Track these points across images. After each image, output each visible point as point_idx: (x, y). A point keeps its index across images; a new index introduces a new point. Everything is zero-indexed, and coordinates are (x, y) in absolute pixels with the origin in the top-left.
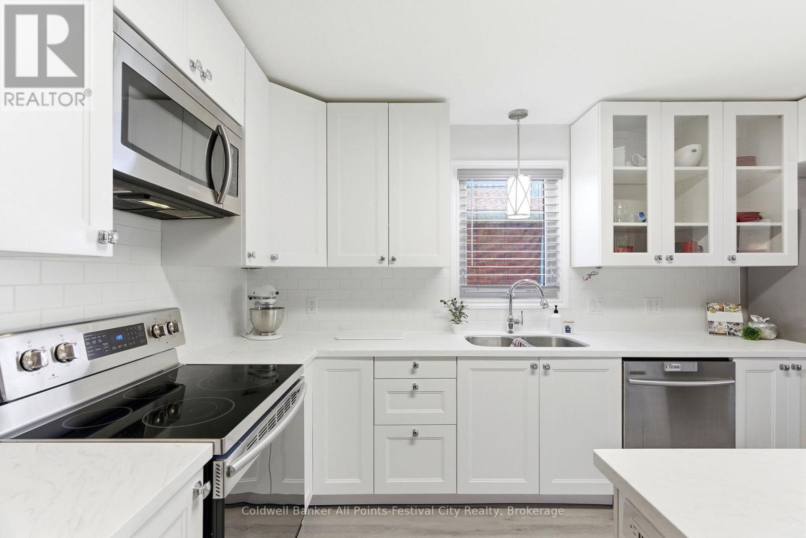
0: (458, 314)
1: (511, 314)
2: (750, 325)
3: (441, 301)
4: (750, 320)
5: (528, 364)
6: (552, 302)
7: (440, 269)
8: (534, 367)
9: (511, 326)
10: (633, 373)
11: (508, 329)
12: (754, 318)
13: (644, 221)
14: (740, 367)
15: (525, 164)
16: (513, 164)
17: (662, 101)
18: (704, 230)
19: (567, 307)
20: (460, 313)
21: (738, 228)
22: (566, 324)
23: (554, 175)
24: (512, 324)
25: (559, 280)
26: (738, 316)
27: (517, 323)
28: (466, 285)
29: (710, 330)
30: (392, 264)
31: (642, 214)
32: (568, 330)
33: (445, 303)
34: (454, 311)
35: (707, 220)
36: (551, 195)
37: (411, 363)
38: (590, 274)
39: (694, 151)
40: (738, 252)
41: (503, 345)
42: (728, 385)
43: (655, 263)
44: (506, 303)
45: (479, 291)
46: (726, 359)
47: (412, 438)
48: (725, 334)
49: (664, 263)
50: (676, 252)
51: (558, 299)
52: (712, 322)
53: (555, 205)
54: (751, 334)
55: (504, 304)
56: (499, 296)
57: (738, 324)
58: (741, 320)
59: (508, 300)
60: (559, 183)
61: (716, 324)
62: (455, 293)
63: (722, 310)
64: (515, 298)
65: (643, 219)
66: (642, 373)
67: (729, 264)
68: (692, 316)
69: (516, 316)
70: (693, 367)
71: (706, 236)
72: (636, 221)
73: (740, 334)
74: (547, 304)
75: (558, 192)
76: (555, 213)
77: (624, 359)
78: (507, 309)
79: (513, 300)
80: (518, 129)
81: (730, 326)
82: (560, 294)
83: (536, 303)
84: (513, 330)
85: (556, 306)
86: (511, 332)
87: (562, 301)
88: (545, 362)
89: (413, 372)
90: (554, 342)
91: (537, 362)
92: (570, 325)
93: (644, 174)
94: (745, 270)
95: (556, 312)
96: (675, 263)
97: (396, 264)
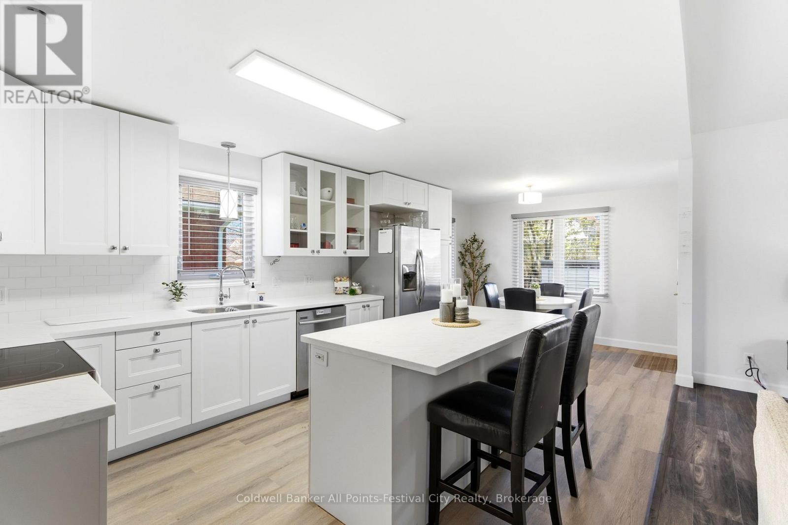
0: (177, 293)
1: (221, 291)
2: (352, 288)
3: (163, 284)
4: (352, 285)
5: (242, 321)
6: (251, 281)
7: (158, 257)
8: (246, 322)
9: (221, 299)
10: (301, 318)
11: (219, 301)
12: (354, 284)
13: (306, 229)
14: (348, 307)
15: (233, 180)
16: (224, 179)
17: (315, 160)
18: (333, 236)
19: (260, 284)
20: (180, 292)
21: (348, 236)
22: (260, 295)
23: (251, 191)
24: (222, 298)
25: (254, 265)
26: (347, 284)
27: (226, 297)
28: (182, 270)
29: (336, 292)
30: (123, 252)
31: (304, 225)
32: (261, 299)
33: (167, 285)
34: (174, 291)
35: (335, 231)
36: (248, 204)
37: (152, 333)
38: (275, 260)
39: (329, 191)
40: (347, 249)
41: (217, 312)
42: (343, 318)
43: (311, 255)
44: (217, 282)
45: (195, 274)
46: (342, 305)
47: (153, 392)
48: (342, 294)
49: (316, 254)
50: (321, 248)
51: (253, 278)
52: (336, 288)
53: (251, 212)
54: (353, 292)
55: (215, 284)
56: (212, 278)
57: (347, 288)
58: (348, 286)
59: (219, 281)
60: (254, 197)
61: (338, 289)
62: (174, 277)
63: (341, 281)
64: (225, 278)
65: (305, 227)
66: (306, 318)
67: (344, 255)
68: (327, 285)
69: (225, 292)
70: (328, 311)
71: (334, 240)
72: (301, 229)
73: (348, 293)
74: (248, 282)
75: (253, 203)
76: (251, 218)
77: (297, 311)
78: (217, 288)
79: (223, 281)
80: (229, 155)
81: (344, 289)
82: (254, 275)
83: (240, 282)
84: (223, 302)
85: (253, 283)
86: (221, 304)
87: (257, 279)
88: (252, 319)
89: (154, 339)
90: (253, 307)
91: (247, 319)
92: (263, 295)
93: (306, 200)
94: (350, 258)
95: (253, 287)
96: (321, 255)
97: (127, 253)
